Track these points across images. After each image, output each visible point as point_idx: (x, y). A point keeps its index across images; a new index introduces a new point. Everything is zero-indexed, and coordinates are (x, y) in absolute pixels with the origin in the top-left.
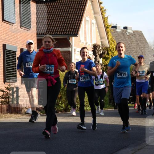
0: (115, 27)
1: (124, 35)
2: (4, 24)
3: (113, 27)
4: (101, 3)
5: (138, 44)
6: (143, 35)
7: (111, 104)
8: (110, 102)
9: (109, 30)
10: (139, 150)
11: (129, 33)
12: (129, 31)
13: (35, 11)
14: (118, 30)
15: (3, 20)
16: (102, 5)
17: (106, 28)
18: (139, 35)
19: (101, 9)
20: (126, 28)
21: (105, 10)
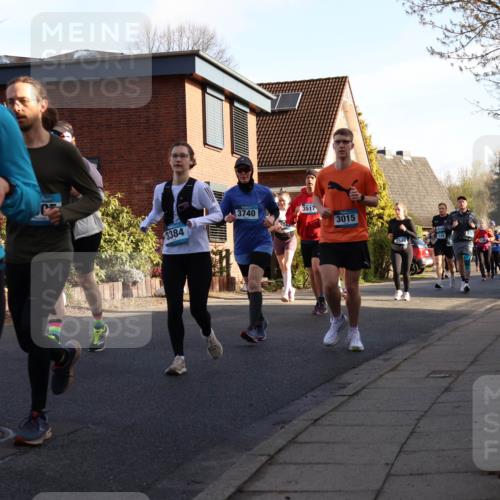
0: (383, 152)
1: (397, 164)
2: (207, 150)
3: (379, 152)
4: (359, 114)
5: (420, 179)
6: (428, 164)
7: (378, 274)
8: (376, 273)
9: (373, 156)
10: (424, 348)
11: (406, 161)
12: (406, 158)
13: (255, 129)
14: (388, 156)
15: (205, 144)
16: (361, 118)
17: (369, 153)
18: (422, 163)
19: (360, 123)
20: (400, 153)
21: (366, 126)
